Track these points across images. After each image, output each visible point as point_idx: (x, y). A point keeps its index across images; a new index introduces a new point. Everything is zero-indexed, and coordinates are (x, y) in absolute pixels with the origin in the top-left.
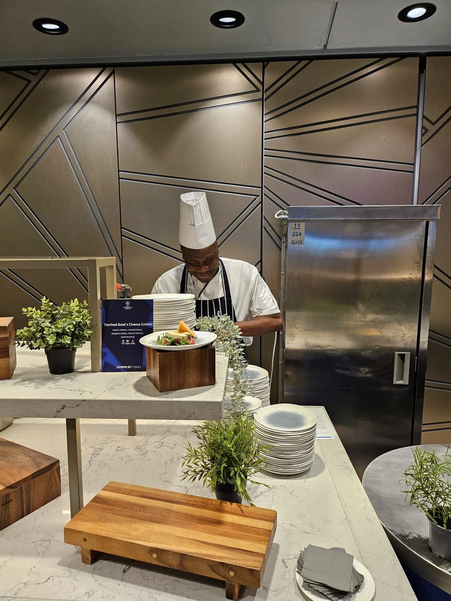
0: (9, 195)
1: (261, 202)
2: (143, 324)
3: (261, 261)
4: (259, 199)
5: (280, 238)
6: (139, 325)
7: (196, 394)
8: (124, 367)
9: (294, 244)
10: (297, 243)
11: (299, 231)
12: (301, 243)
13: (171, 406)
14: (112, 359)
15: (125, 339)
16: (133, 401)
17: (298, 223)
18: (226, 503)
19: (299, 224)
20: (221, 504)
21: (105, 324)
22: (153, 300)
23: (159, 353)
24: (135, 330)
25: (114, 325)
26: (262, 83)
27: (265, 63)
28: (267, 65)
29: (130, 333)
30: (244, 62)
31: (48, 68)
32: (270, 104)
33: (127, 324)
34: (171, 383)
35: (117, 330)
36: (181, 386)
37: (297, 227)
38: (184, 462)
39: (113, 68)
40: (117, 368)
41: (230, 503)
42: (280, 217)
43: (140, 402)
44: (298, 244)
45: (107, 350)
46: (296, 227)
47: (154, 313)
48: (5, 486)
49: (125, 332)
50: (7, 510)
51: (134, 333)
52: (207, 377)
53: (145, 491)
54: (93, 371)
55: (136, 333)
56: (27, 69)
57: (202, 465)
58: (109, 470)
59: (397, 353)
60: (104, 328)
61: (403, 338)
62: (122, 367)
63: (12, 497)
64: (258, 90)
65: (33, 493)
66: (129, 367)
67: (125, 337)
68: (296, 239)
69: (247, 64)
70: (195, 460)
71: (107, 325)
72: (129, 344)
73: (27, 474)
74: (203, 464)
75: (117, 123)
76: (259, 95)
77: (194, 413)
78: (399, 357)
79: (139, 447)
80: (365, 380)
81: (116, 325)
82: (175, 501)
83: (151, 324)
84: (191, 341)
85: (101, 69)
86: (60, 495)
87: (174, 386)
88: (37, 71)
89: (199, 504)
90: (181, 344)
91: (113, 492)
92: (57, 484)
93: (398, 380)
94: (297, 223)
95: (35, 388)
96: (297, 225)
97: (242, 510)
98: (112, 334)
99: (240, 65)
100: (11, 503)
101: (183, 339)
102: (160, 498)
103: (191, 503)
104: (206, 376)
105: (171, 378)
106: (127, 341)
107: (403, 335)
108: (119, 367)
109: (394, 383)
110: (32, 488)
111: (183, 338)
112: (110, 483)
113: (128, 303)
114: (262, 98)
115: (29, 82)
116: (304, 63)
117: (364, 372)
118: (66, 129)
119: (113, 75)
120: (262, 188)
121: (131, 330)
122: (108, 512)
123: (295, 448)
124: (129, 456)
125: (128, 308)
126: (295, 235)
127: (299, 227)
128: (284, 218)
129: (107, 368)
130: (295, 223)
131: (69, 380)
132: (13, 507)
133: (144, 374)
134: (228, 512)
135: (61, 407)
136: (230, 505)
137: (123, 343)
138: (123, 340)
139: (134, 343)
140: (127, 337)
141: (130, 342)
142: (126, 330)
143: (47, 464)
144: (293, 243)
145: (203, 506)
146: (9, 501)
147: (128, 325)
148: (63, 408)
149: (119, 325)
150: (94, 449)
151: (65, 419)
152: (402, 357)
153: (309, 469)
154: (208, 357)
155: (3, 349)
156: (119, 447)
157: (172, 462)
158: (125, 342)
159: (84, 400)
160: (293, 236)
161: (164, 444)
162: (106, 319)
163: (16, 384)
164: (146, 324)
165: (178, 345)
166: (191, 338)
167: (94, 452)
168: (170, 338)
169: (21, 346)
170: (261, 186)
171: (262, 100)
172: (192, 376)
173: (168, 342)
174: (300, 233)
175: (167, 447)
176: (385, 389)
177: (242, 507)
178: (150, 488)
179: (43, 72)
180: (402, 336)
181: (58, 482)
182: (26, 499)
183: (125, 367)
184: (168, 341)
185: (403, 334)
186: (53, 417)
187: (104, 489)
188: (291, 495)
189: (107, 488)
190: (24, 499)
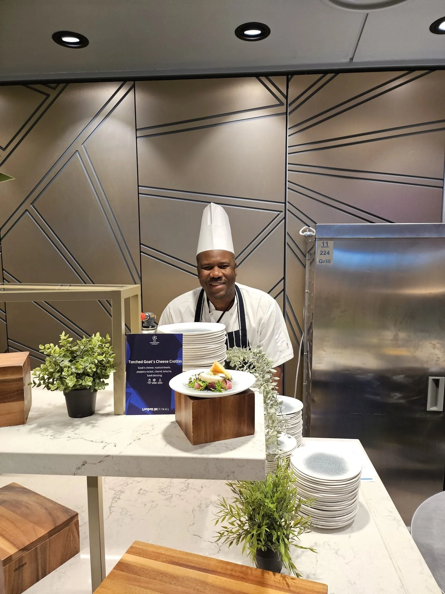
0: (27, 210)
1: (285, 218)
2: (171, 361)
3: (284, 278)
4: (282, 214)
5: (304, 255)
6: (167, 362)
7: (235, 449)
8: (150, 409)
9: (322, 262)
10: (325, 262)
11: (327, 250)
12: (329, 262)
13: (207, 464)
14: (137, 400)
15: (152, 378)
16: (164, 457)
17: (326, 241)
18: (269, 574)
19: (327, 242)
20: (263, 575)
21: (130, 361)
22: (181, 335)
23: (192, 401)
24: (163, 368)
25: (139, 362)
26: (286, 97)
27: (289, 76)
28: (291, 78)
29: (158, 372)
30: (267, 75)
31: (68, 82)
32: (294, 118)
33: (154, 361)
34: (206, 433)
35: (142, 368)
36: (216, 437)
37: (325, 245)
38: (218, 520)
39: (133, 82)
40: (143, 410)
41: (272, 574)
42: (305, 233)
43: (171, 459)
44: (326, 263)
45: (131, 390)
46: (323, 245)
47: (183, 348)
48: (18, 548)
49: (151, 370)
50: (20, 577)
51: (161, 371)
52: (246, 426)
53: (174, 555)
54: (116, 414)
55: (164, 371)
56: (45, 83)
57: (238, 524)
58: (132, 519)
59: (431, 378)
60: (128, 365)
61: (438, 362)
62: (148, 409)
63: (26, 560)
64: (281, 104)
65: (49, 553)
66: (156, 409)
67: (151, 376)
68: (324, 258)
69: (270, 77)
70: (230, 518)
71: (133, 362)
72: (156, 383)
73: (42, 532)
74: (240, 523)
75: (137, 137)
76: (283, 109)
77: (234, 472)
78: (433, 382)
79: (163, 490)
80: (396, 407)
81: (141, 362)
82: (210, 569)
83: (180, 361)
84: (228, 384)
85: (122, 82)
86: (79, 552)
87: (209, 438)
88: (55, 85)
89: (238, 574)
90: (217, 389)
91: (139, 556)
92: (75, 540)
93: (432, 406)
94: (325, 242)
95: (52, 437)
96: (325, 243)
97: (287, 584)
98: (138, 372)
99: (263, 79)
100: (25, 567)
101: (218, 382)
102: (193, 565)
103: (229, 572)
104: (244, 425)
105: (206, 429)
106: (154, 380)
107: (437, 359)
108: (145, 409)
109: (428, 410)
110: (48, 547)
111: (219, 382)
112: (136, 543)
113: (155, 338)
114: (286, 112)
115: (48, 96)
116: (329, 76)
117: (396, 397)
118: (85, 144)
119: (133, 88)
120: (285, 203)
121: (158, 368)
122: (135, 583)
123: (338, 499)
124: (153, 501)
125: (154, 343)
126: (323, 253)
127: (327, 245)
128: (309, 235)
129: (132, 410)
130: (322, 241)
131: (90, 427)
132: (27, 572)
133: (172, 418)
134: (272, 587)
135: (82, 463)
136: (273, 577)
137: (149, 383)
138: (150, 379)
139: (162, 383)
140: (154, 376)
141: (157, 381)
142: (153, 368)
143: (63, 518)
144: (321, 262)
145: (243, 578)
146: (23, 565)
147: (154, 362)
148: (84, 465)
149: (146, 362)
150: (114, 492)
151: (86, 477)
152: (437, 382)
153: (353, 522)
154: (246, 404)
155: (17, 391)
156: (141, 489)
157: (201, 510)
158: (152, 381)
159: (108, 456)
160: (321, 254)
161: (190, 486)
162: (131, 355)
163: (31, 430)
164: (174, 362)
165: (213, 390)
166: (228, 381)
167: (114, 495)
168: (203, 382)
169: (37, 387)
170: (284, 202)
171: (285, 113)
172: (229, 424)
173: (202, 387)
174: (329, 251)
175: (194, 489)
176: (418, 415)
177: (287, 579)
178: (180, 551)
179: (62, 85)
180: (437, 361)
181: (77, 538)
182: (42, 561)
183: (152, 409)
184: (202, 384)
185: (437, 357)
186: (72, 475)
187: (128, 552)
188: (336, 555)
189: (132, 551)
190: (40, 561)
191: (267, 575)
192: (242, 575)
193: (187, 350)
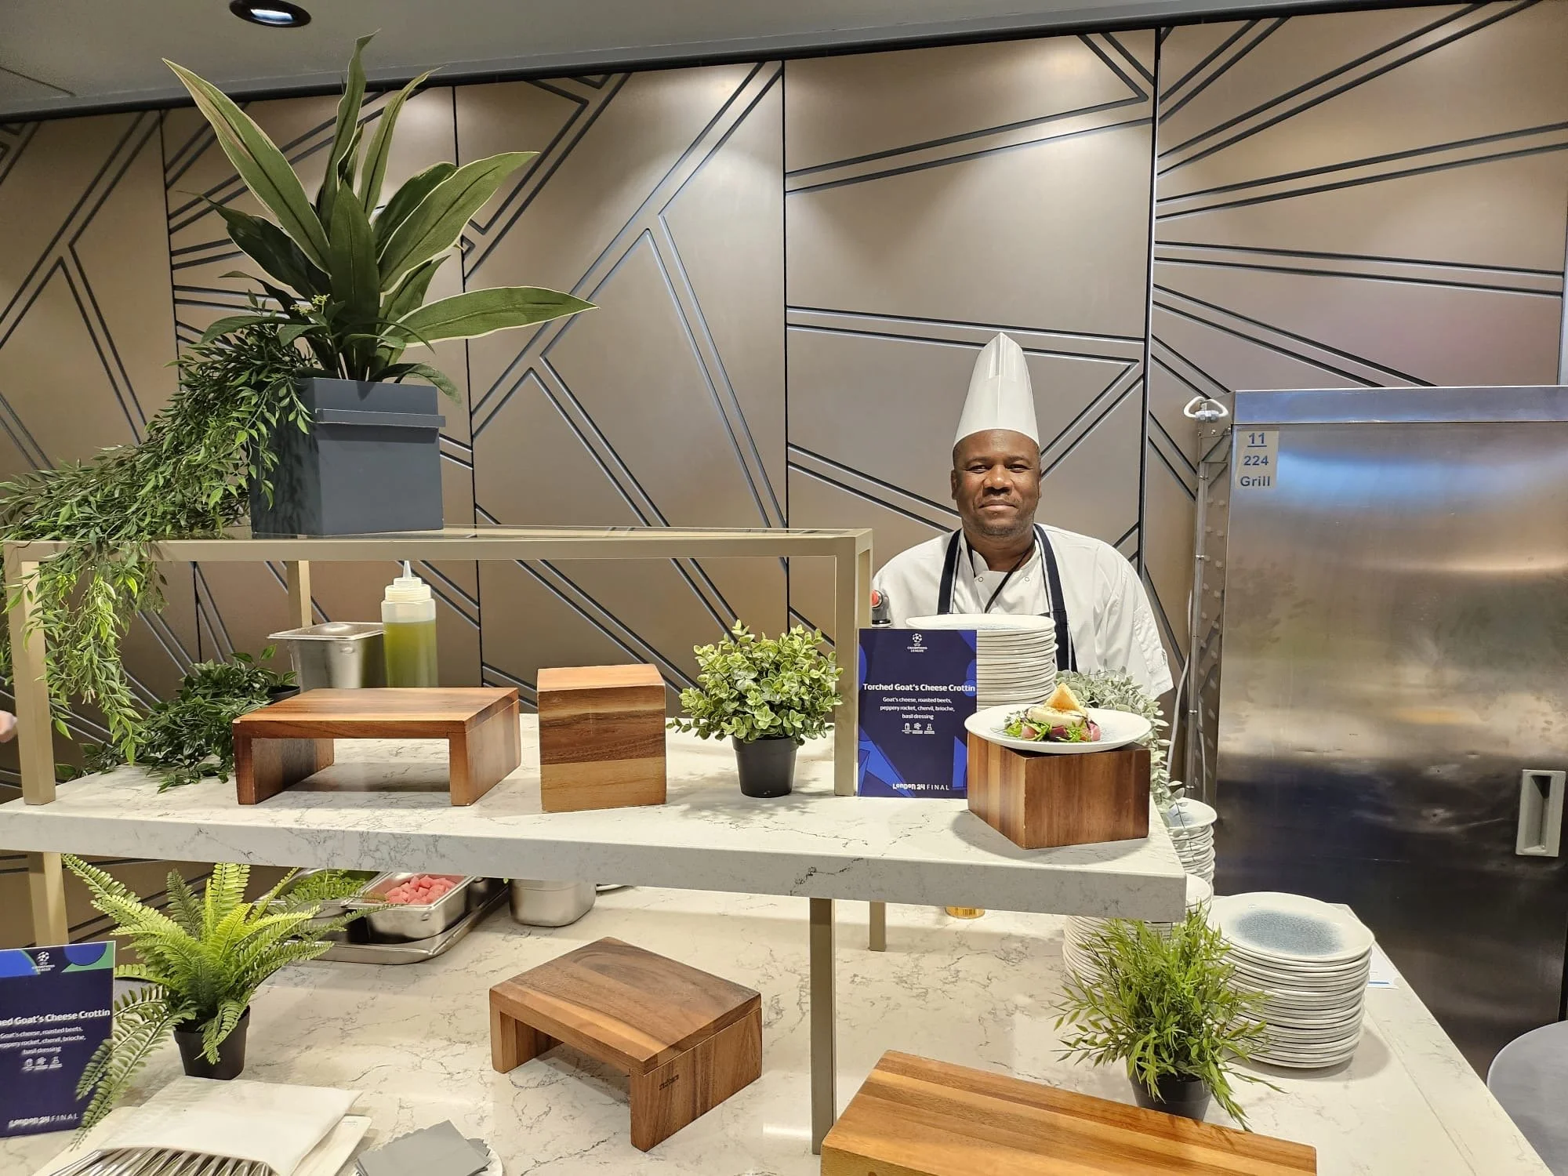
0: (531, 369)
1: (1144, 376)
2: (952, 688)
3: (1139, 525)
4: (1137, 368)
5: (1194, 470)
6: (944, 688)
7: (1115, 858)
8: (910, 786)
9: (1249, 484)
10: (1256, 483)
11: (1261, 453)
12: (1266, 484)
13: (1062, 883)
14: (882, 768)
15: (912, 722)
17: (1260, 433)
18: (1184, 1121)
19: (1262, 435)
20: (1173, 1123)
21: (865, 685)
22: (975, 632)
23: (1025, 759)
24: (934, 700)
25: (886, 688)
26: (1154, 81)
27: (1163, 29)
28: (1167, 34)
29: (924, 709)
30: (1106, 29)
31: (629, 69)
32: (1174, 131)
33: (916, 687)
34: (1050, 826)
35: (892, 700)
36: (1070, 838)
37: (1258, 441)
38: (1062, 1019)
39: (781, 62)
40: (894, 788)
41: (1192, 1122)
42: (1198, 414)
44: (1259, 485)
45: (870, 745)
46: (1253, 443)
47: (978, 661)
48: (664, 1043)
49: (911, 704)
50: (668, 1102)
51: (932, 708)
52: (1131, 816)
53: (976, 1078)
54: (838, 793)
55: (937, 709)
56: (576, 73)
57: (1106, 1028)
58: (852, 1026)
59: (1528, 774)
60: (863, 693)
61: (1547, 733)
62: (905, 786)
63: (678, 1070)
64: (1142, 97)
65: (714, 1065)
66: (921, 787)
67: (911, 716)
68: (1254, 472)
69: (1114, 34)
70: (1088, 1015)
71: (871, 687)
72: (921, 732)
73: (704, 1021)
74: (1110, 1027)
75: (785, 193)
76: (1145, 109)
77: (1117, 902)
78: (1534, 782)
79: (905, 979)
80: (1438, 843)
81: (890, 688)
82: (1058, 1106)
83: (971, 689)
84: (1092, 731)
85: (752, 66)
86: (758, 1076)
87: (1055, 836)
88: (602, 76)
89: (1117, 1118)
90: (1070, 739)
91: (904, 1074)
92: (755, 1048)
93: (1529, 844)
94: (1257, 433)
95: (733, 826)
96: (1256, 436)
97: (1227, 1140)
98: (882, 708)
99: (1097, 39)
100: (676, 1084)
101: (1072, 726)
102: (1020, 1097)
103: (1099, 1113)
104: (1127, 816)
105: (1051, 817)
106: (917, 726)
107: (1545, 725)
108: (898, 785)
109: (1518, 853)
110: (713, 1052)
111: (1074, 725)
112: (888, 1052)
113: (917, 638)
114: (1152, 116)
115: (584, 103)
116: (1265, 24)
117: (1437, 819)
118: (666, 213)
119: (781, 77)
120: (1145, 340)
121: (925, 700)
122: (909, 1118)
123: (1315, 1004)
124: (888, 998)
125: (917, 649)
126: (1253, 461)
127: (1263, 442)
128: (1209, 417)
129: (871, 787)
130: (1251, 433)
131: (796, 812)
132: (680, 1093)
133: (961, 804)
134: (1196, 1142)
135: (807, 872)
136: (1196, 1127)
137: (907, 731)
138: (908, 724)
139: (933, 732)
140: (916, 716)
141: (924, 728)
142: (914, 700)
143: (736, 1001)
144: (1246, 482)
145: (1131, 1125)
146: (673, 1080)
147: (918, 689)
148: (811, 875)
149: (898, 688)
151: (808, 899)
152: (1543, 783)
153: (1350, 1060)
154: (1133, 771)
155: (655, 736)
156: (855, 976)
157: (997, 1019)
158: (912, 728)
159: (858, 859)
160: (1246, 464)
161: (961, 975)
162: (869, 674)
163: (685, 814)
164: (959, 689)
165: (1062, 739)
166: (1091, 725)
168: (1040, 725)
169: (684, 731)
170: (1144, 337)
171: (1151, 120)
172: (1097, 814)
173: (1038, 733)
174: (1266, 458)
175: (972, 981)
176: (1492, 866)
177: (1225, 1133)
178: (987, 1073)
179: (616, 78)
180: (1544, 729)
181: (758, 1045)
182: (702, 1077)
183: (913, 786)
184: (1038, 729)
185: (1547, 722)
186: (787, 895)
187: (877, 1067)
188: (1318, 1117)
189: (884, 1064)
190: (699, 1078)
191: (1182, 1124)
192: (1128, 1121)
193: (985, 663)
